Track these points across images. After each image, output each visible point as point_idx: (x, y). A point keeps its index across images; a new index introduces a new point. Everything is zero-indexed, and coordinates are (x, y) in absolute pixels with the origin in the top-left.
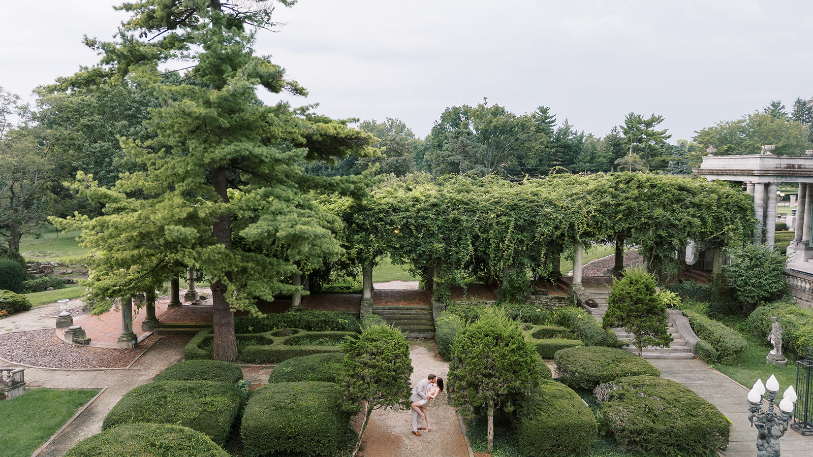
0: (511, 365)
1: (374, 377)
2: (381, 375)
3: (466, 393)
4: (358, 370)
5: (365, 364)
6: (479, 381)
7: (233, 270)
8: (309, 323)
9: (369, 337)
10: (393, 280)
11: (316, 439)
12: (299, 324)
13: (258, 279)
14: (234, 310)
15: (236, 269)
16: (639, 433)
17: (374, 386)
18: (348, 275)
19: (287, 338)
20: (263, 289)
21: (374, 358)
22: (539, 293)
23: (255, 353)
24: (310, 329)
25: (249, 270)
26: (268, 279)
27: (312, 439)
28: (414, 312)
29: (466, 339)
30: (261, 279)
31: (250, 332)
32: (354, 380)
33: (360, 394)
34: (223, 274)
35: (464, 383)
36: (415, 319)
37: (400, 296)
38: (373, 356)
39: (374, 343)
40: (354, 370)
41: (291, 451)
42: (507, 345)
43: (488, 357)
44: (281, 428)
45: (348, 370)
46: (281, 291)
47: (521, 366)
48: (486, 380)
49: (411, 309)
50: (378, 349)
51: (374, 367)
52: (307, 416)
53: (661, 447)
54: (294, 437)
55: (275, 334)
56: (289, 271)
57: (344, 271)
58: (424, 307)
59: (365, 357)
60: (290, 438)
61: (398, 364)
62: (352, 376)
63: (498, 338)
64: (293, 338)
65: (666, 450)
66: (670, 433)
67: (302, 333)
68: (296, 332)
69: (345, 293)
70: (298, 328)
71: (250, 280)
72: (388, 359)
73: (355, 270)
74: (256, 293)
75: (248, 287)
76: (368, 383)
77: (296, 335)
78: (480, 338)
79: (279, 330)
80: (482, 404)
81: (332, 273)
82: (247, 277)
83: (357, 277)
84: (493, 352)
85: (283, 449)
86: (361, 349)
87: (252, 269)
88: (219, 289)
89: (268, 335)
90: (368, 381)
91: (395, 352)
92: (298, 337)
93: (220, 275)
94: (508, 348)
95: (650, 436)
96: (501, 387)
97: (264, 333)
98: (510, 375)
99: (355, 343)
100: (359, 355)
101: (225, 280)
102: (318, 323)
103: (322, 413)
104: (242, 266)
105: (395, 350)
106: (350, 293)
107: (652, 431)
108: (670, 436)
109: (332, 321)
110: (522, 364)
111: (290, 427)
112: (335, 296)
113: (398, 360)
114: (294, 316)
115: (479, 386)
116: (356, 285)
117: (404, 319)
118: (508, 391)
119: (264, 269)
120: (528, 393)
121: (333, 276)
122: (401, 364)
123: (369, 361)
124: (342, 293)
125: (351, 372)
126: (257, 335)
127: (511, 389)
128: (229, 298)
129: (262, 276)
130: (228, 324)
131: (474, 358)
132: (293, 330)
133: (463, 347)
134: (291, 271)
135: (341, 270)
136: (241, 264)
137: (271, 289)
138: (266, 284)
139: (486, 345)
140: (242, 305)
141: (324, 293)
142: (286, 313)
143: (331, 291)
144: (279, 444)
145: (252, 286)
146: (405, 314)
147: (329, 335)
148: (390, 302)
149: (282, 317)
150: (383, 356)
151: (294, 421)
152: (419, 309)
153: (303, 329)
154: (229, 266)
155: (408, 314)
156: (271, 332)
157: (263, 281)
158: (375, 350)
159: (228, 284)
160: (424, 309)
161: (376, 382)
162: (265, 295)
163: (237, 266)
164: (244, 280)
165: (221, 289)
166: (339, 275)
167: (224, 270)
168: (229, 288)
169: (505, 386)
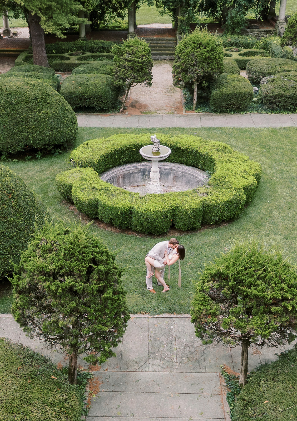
0: (206, 59)
1: (131, 66)
2: (134, 66)
3: (181, 75)
4: (122, 63)
5: (126, 60)
6: (188, 69)
7: (43, 7)
8: (92, 48)
9: (128, 45)
10: (154, 23)
11: (101, 100)
12: (86, 49)
13: (59, 14)
14: (47, 33)
15: (45, 6)
16: (275, 97)
17: (130, 72)
18: (118, 17)
19: (78, 56)
20: (63, 20)
21: (130, 56)
22: (253, 27)
23: (60, 65)
24: (93, 52)
25: (53, 7)
26: (65, 14)
27: (99, 100)
28: (164, 42)
29: (182, 45)
30: (61, 14)
31: (54, 53)
32: (120, 69)
33: (123, 76)
34: (38, 10)
35: (180, 70)
36: (164, 47)
37: (155, 32)
38: (130, 55)
39: (130, 48)
40: (120, 63)
41: (88, 106)
42: (205, 48)
43: (193, 55)
44: (82, 93)
45: (116, 64)
46: (74, 21)
47: (212, 60)
48: (192, 68)
49: (162, 40)
50: (133, 51)
51: (130, 61)
52: (95, 88)
53: (286, 105)
54: (89, 99)
55: (71, 55)
56: (78, 9)
57: (115, 13)
58: (171, 38)
59: (126, 56)
60: (87, 99)
61: (143, 60)
62: (119, 66)
63: (200, 44)
64: (83, 57)
65: (289, 106)
66: (292, 97)
67: (88, 54)
68: (84, 54)
69: (116, 30)
70: (85, 51)
71: (54, 14)
72: (138, 57)
73: (123, 12)
74: (59, 22)
75: (53, 18)
76: (127, 70)
77: (84, 55)
78: (190, 44)
79: (73, 52)
80: (189, 81)
81: (106, 15)
82: (52, 12)
83: (124, 18)
84: (197, 52)
85: (84, 105)
86: (123, 52)
87: (55, 7)
88: (34, 21)
89: (66, 55)
90: (128, 69)
91: (142, 53)
92: (85, 57)
93: (36, 10)
94: (205, 50)
95: (281, 99)
96: (199, 71)
97: (63, 54)
98: (205, 65)
99: (120, 49)
100: (122, 55)
101: (39, 14)
102: (98, 48)
103: (103, 87)
104: (48, 5)
105: (142, 52)
106: (120, 30)
107: (282, 96)
108: (292, 99)
109: (108, 47)
110: (213, 59)
111: (87, 93)
112: (109, 32)
113: (144, 58)
114: (82, 43)
115: (188, 71)
116: (124, 25)
117: (156, 47)
118: (204, 74)
119: (62, 7)
120: (215, 76)
121: (108, 17)
122: (145, 60)
123: (128, 58)
124: (114, 30)
125: (118, 64)
126: (59, 55)
127: (205, 72)
128: (43, 25)
129: (61, 12)
130: (41, 45)
131: (185, 55)
132: (82, 53)
133: (181, 49)
134: (79, 9)
135: (113, 13)
136: (48, 3)
137: (67, 20)
138: (65, 17)
139: (193, 48)
140: (51, 29)
141: (101, 30)
142: (76, 42)
143: (106, 29)
144: (81, 102)
145: (56, 18)
146: (157, 43)
147: (106, 55)
148: (148, 35)
149: (74, 44)
150: (136, 55)
151: (88, 90)
152: (167, 40)
153: (88, 52)
154: (41, 4)
155: (160, 43)
156: (68, 53)
157: (62, 15)
158: (131, 52)
159: (41, 16)
160: (171, 40)
161: (132, 69)
162: (64, 23)
163: (46, 5)
164: (50, 14)
165: (35, 22)
166: (112, 17)
167: (38, 7)
168: (42, 19)
169: (202, 71)
